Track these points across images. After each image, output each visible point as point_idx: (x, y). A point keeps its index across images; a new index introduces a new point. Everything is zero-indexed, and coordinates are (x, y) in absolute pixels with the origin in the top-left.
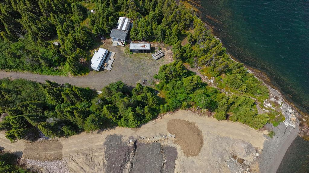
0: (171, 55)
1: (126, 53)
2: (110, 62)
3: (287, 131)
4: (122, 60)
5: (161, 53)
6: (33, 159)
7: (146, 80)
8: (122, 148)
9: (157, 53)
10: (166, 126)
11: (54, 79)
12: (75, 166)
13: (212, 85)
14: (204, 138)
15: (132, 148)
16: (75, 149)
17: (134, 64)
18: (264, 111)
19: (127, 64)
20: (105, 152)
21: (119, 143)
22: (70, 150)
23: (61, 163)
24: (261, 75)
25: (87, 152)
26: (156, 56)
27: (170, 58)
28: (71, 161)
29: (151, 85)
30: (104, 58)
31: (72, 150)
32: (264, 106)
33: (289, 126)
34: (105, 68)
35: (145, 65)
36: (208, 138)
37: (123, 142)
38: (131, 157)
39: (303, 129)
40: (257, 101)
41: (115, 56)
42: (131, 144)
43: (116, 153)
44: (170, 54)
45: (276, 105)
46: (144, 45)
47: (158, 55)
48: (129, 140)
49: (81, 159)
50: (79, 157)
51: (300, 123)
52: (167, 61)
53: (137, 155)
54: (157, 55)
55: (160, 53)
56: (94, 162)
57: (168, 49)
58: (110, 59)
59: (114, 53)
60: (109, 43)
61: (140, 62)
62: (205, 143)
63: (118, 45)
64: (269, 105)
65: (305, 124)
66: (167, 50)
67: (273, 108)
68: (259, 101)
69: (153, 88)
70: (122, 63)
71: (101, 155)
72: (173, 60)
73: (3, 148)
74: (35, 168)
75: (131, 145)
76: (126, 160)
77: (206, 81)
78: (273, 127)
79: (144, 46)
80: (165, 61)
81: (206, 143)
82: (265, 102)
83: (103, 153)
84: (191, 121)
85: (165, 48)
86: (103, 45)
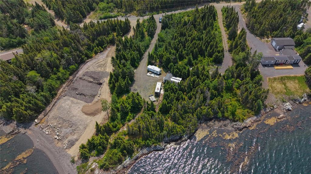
2: (152, 75)
7: (136, 91)
10: (104, 98)
18: (91, 162)
30: (155, 72)
32: (95, 163)
34: (149, 73)
35: (147, 91)
36: (89, 119)
42: (101, 81)
47: (153, 98)
58: (154, 75)
59: (158, 77)
61: (149, 89)
62: (86, 116)
64: (93, 166)
67: (90, 168)
70: (151, 81)
74: (106, 50)
76: (94, 79)
78: (77, 165)
82: (97, 164)
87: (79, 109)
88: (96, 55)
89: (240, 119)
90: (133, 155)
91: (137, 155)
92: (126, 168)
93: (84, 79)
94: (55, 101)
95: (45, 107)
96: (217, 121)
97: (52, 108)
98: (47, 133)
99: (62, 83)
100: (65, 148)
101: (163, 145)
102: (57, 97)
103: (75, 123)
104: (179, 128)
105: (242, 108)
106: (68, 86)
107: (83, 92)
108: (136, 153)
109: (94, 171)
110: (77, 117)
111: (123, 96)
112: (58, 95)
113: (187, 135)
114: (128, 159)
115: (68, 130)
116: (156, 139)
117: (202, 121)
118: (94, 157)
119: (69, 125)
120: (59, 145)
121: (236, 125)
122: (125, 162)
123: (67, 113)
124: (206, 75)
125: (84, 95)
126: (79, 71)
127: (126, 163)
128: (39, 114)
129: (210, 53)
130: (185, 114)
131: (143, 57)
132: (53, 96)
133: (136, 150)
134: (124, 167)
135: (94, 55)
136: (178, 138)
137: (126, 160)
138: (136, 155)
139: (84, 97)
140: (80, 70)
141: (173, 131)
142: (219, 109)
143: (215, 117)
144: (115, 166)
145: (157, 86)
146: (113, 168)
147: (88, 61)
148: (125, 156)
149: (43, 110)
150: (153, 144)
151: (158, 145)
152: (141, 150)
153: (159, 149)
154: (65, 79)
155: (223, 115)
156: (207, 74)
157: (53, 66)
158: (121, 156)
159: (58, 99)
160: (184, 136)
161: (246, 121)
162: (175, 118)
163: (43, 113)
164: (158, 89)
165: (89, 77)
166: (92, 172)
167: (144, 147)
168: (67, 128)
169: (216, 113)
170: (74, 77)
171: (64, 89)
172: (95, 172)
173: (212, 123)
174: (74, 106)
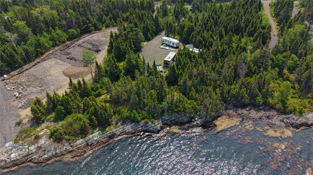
2: (167, 48)
32: (46, 129)
76: (94, 45)
78: (22, 129)
87: (61, 70)
88: (106, 29)
89: (295, 110)
90: (107, 129)
91: (114, 130)
92: (91, 145)
93: (83, 46)
94: (38, 61)
95: (24, 64)
96: (254, 109)
97: (31, 67)
98: (9, 89)
99: (55, 45)
100: (19, 107)
101: (158, 124)
102: (42, 58)
103: (48, 82)
104: (188, 104)
105: (299, 97)
106: (61, 50)
107: (75, 57)
108: (112, 127)
109: (39, 139)
110: (54, 77)
111: (122, 63)
112: (45, 55)
113: (201, 118)
114: (97, 133)
115: (36, 89)
116: (149, 112)
117: (229, 107)
118: (51, 122)
119: (39, 84)
120: (15, 103)
121: (288, 118)
122: (91, 136)
123: (44, 71)
124: (242, 47)
125: (75, 59)
126: (80, 39)
127: (93, 137)
128: (13, 71)
129: (251, 31)
130: (202, 86)
131: (161, 33)
132: (38, 54)
133: (114, 123)
134: (88, 145)
135: (104, 28)
136: (186, 120)
137: (94, 134)
138: (111, 130)
139: (74, 62)
140: (82, 38)
141: (179, 107)
142: (260, 91)
143: (251, 104)
144: (73, 138)
145: (168, 55)
146: (69, 140)
147: (95, 33)
148: (94, 127)
149: (20, 67)
150: (143, 119)
151: (150, 123)
152: (122, 124)
153: (151, 129)
154: (60, 42)
155: (266, 101)
156: (245, 46)
157: (50, 25)
158: (87, 125)
159: (44, 60)
160: (196, 119)
161: (306, 115)
162: (186, 89)
163: (18, 70)
164: (169, 58)
165: (89, 43)
166: (35, 141)
167: (129, 122)
168: (36, 87)
169: (253, 96)
170: (72, 44)
171: (55, 52)
172: (40, 141)
173: (245, 112)
174: (56, 67)
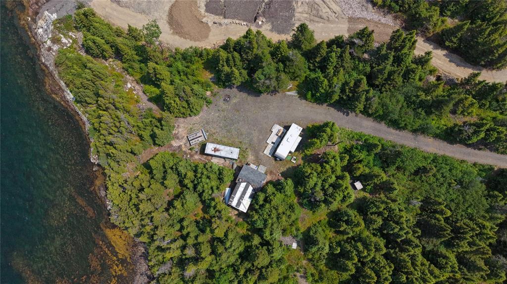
0: (178, 135)
1: (248, 150)
2: (274, 138)
3: (58, 9)
4: (255, 139)
5: (191, 140)
6: (385, 24)
7: (224, 100)
8: (273, 17)
9: (198, 140)
10: (211, 34)
11: (361, 127)
12: (332, 5)
13: (130, 81)
14: (167, 13)
15: (260, 15)
16: (332, 26)
17: (238, 129)
18: (75, 35)
19: (248, 130)
20: (294, 16)
21: (275, 23)
22: (339, 25)
23: (349, 14)
24: (54, 89)
25: (317, 19)
26: (201, 136)
27: (180, 130)
28: (336, 12)
29: (218, 93)
31: (335, 25)
32: (71, 41)
33: (52, 14)
34: (282, 129)
35: (221, 125)
36: (161, 14)
37: (270, 23)
38: (263, 6)
39: (37, 7)
40: (78, 49)
41: (264, 147)
42: (260, 20)
43: (281, 12)
44: (178, 138)
45: (55, 41)
46: (215, 152)
47: (197, 138)
48: (262, 24)
49: (324, 11)
50: (327, 14)
51: (36, 16)
52: (186, 126)
53: (255, 11)
54: (199, 137)
55: (193, 141)
56: (309, 7)
57: (180, 147)
58: (272, 143)
59: (265, 152)
60: (271, 173)
61: (228, 131)
63: (258, 166)
64: (64, 40)
65: (30, 14)
66: (181, 145)
67: (62, 36)
68: (75, 49)
69: (217, 87)
70: (255, 134)
71: (300, 13)
72: (177, 126)
73: (424, 41)
74: (382, 14)
75: (261, 18)
77: (137, 87)
79: (216, 150)
80: (189, 128)
81: (166, 8)
82: (68, 45)
83: (296, 14)
84: (177, 37)
85: (184, 150)
86: (281, 172)
